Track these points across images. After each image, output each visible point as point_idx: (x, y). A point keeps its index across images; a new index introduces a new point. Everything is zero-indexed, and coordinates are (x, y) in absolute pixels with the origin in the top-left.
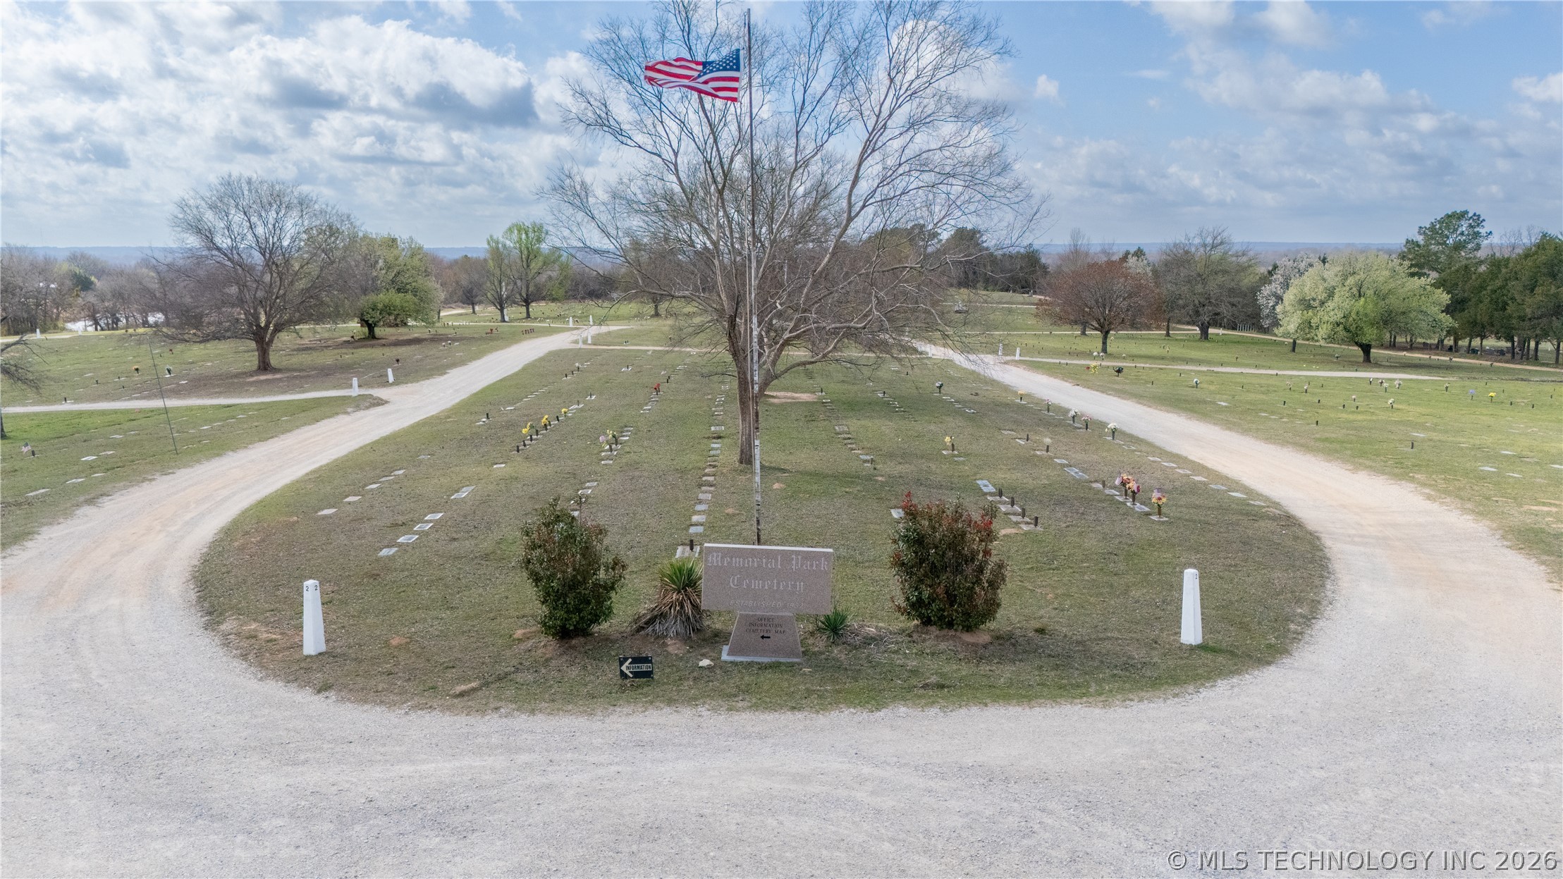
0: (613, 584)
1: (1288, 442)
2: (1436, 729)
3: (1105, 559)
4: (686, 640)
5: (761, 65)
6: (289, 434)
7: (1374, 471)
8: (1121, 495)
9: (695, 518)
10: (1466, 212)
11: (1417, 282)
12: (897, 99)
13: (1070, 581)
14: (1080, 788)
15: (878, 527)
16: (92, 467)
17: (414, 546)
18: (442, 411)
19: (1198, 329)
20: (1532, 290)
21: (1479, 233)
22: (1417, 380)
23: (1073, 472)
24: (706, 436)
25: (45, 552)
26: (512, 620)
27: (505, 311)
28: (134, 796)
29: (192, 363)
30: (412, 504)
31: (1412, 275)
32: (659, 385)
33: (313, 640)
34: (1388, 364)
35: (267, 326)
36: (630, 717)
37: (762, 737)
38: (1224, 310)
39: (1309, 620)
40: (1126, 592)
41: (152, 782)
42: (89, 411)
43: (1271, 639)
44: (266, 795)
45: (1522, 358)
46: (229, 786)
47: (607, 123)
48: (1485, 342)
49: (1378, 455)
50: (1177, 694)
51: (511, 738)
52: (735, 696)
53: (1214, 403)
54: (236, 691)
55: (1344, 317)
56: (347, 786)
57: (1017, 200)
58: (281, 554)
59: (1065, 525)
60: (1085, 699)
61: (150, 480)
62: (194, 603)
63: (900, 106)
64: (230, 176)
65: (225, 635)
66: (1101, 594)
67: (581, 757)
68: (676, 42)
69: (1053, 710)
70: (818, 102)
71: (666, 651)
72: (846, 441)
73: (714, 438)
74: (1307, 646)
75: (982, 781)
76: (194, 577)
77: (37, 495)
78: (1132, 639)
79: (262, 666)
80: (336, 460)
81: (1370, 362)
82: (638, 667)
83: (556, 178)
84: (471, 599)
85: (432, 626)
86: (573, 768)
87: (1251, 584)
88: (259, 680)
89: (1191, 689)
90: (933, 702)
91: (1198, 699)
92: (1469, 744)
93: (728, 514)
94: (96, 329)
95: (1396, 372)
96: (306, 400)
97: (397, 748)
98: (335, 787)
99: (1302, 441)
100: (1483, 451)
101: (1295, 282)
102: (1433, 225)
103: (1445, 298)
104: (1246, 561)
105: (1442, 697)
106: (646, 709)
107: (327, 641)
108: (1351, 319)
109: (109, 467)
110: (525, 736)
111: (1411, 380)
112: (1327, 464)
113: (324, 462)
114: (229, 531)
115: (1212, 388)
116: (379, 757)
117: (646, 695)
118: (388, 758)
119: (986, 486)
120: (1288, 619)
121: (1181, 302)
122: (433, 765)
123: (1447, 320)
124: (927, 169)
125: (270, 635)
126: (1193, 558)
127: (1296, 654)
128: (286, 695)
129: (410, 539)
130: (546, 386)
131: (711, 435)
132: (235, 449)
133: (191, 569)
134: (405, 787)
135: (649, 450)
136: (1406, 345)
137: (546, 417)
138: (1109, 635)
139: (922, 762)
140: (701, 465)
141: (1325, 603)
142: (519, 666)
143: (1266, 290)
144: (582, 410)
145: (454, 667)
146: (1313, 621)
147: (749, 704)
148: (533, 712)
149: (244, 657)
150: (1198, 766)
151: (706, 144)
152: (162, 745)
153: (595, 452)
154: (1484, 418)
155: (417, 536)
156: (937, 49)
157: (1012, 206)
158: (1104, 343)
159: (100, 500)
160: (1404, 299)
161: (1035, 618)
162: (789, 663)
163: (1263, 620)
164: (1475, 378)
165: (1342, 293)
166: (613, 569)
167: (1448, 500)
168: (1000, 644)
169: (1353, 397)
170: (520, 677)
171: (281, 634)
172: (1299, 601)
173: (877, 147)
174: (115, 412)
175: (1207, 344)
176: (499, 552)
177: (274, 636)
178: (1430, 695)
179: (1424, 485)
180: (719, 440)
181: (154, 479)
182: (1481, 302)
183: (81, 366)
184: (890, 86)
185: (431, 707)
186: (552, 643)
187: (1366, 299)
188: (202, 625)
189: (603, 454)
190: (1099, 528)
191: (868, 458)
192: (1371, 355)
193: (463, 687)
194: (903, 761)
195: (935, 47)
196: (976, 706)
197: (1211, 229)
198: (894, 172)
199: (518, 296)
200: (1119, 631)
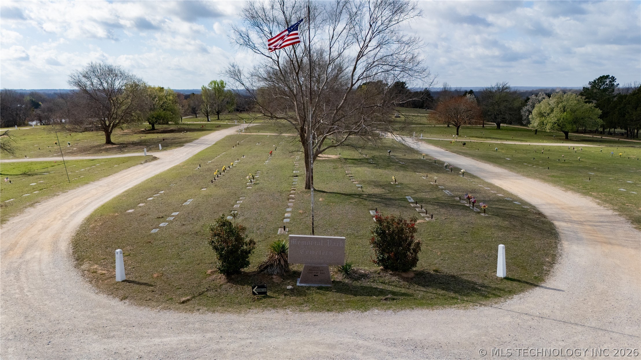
0: (250, 251)
1: (537, 177)
2: (611, 320)
3: (462, 235)
4: (282, 276)
5: (314, 19)
6: (117, 173)
7: (574, 191)
8: (467, 203)
9: (286, 215)
10: (609, 76)
11: (589, 105)
12: (373, 34)
13: (447, 246)
14: (456, 351)
15: (364, 219)
16: (34, 189)
17: (166, 228)
18: (181, 163)
19: (496, 124)
20: (636, 109)
21: (613, 84)
22: (588, 147)
23: (447, 192)
24: (291, 175)
25: (10, 229)
26: (206, 265)
27: (209, 117)
28: (37, 353)
29: (79, 140)
30: (166, 208)
31: (586, 102)
32: (272, 152)
33: (120, 274)
34: (576, 140)
35: (110, 125)
36: (256, 314)
37: (314, 325)
38: (507, 117)
39: (552, 264)
40: (472, 251)
41: (46, 347)
42: (35, 162)
43: (536, 274)
44: (94, 354)
45: (631, 137)
46: (79, 349)
47: (248, 44)
48: (616, 130)
49: (575, 183)
50: (497, 302)
51: (204, 325)
52: (302, 304)
53: (505, 159)
54: (85, 299)
55: (558, 120)
56: (130, 349)
57: (424, 76)
58: (109, 232)
59: (444, 218)
60: (456, 305)
61: (57, 195)
62: (71, 254)
63: (374, 37)
64: (92, 63)
65: (83, 271)
66: (461, 252)
67: (235, 335)
68: (278, 10)
69: (443, 311)
70: (339, 35)
71: (273, 281)
72: (350, 178)
73: (295, 176)
74: (552, 277)
75: (412, 348)
76: (72, 242)
77: (9, 202)
78: (475, 274)
79: (98, 286)
80: (136, 186)
81: (568, 139)
82: (260, 290)
83: (227, 67)
84: (189, 254)
85: (172, 268)
86: (231, 341)
87: (526, 247)
88: (96, 294)
89: (502, 299)
90: (390, 308)
91: (506, 305)
92: (627, 327)
93: (300, 213)
94: (41, 125)
95: (579, 143)
96: (125, 158)
97: (154, 330)
98: (125, 350)
99: (543, 177)
100: (619, 181)
101: (537, 105)
102: (595, 81)
103: (600, 112)
104: (522, 235)
105: (613, 304)
106: (264, 311)
107: (126, 274)
108: (561, 121)
109: (41, 188)
110: (210, 324)
111: (585, 147)
112: (554, 188)
113: (131, 187)
114: (89, 220)
115: (503, 151)
116: (146, 334)
117: (264, 303)
118: (149, 334)
119: (410, 199)
120: (543, 264)
121: (489, 113)
122: (169, 339)
123: (600, 121)
124: (386, 64)
125: (102, 271)
126: (500, 234)
127: (547, 281)
128: (107, 301)
129: (164, 225)
130: (225, 152)
131: (293, 175)
132: (94, 181)
133: (71, 238)
134: (156, 350)
135: (267, 182)
136: (582, 131)
137: (224, 166)
138: (465, 272)
139: (385, 338)
140: (289, 189)
141: (558, 255)
142: (209, 288)
143: (525, 109)
144: (239, 163)
145: (180, 288)
146: (554, 265)
147: (309, 308)
148: (214, 312)
149: (91, 282)
150: (508, 340)
151: (291, 52)
152: (51, 327)
153: (245, 183)
154: (618, 165)
155: (168, 223)
156: (390, 12)
157: (421, 79)
158: (458, 131)
159: (35, 205)
160: (583, 112)
161: (433, 265)
162: (326, 287)
163: (532, 265)
164: (612, 146)
165: (557, 110)
166: (250, 244)
167: (607, 205)
168: (418, 278)
169: (563, 156)
170: (209, 294)
171: (107, 271)
172: (547, 255)
173: (364, 54)
174: (46, 162)
175: (500, 131)
176: (202, 231)
177: (104, 272)
178: (607, 302)
179: (596, 198)
180: (297, 177)
181: (59, 195)
182: (615, 113)
183: (33, 142)
184: (370, 28)
185: (170, 308)
186: (223, 277)
187: (567, 113)
188: (73, 265)
189: (248, 184)
190: (459, 220)
191: (360, 186)
192: (569, 135)
193: (184, 299)
194: (377, 338)
195: (389, 12)
196: (409, 309)
197: (502, 83)
198: (371, 65)
199: (215, 111)
200: (470, 270)
